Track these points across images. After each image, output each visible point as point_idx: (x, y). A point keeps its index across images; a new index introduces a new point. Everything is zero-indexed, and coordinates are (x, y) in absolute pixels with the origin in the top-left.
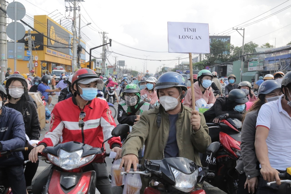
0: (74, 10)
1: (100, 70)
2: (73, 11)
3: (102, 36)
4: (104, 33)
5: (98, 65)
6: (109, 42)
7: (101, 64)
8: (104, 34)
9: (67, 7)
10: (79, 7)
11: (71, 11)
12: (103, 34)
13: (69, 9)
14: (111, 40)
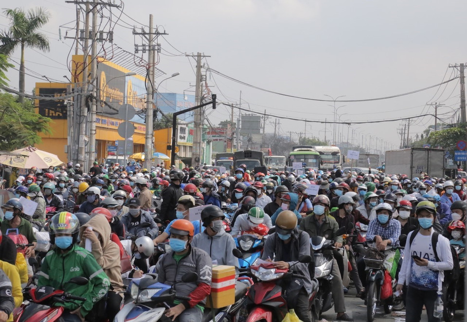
0: (149, 50)
1: (188, 149)
2: (147, 52)
3: (196, 64)
4: (199, 56)
5: (182, 135)
6: (211, 100)
7: (191, 132)
8: (200, 59)
9: (136, 46)
10: (158, 45)
11: (145, 52)
12: (196, 57)
13: (140, 48)
14: (214, 97)
